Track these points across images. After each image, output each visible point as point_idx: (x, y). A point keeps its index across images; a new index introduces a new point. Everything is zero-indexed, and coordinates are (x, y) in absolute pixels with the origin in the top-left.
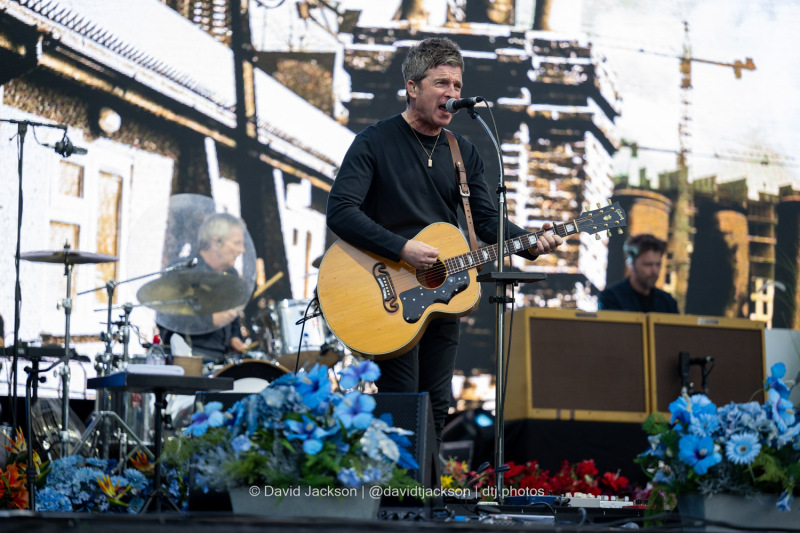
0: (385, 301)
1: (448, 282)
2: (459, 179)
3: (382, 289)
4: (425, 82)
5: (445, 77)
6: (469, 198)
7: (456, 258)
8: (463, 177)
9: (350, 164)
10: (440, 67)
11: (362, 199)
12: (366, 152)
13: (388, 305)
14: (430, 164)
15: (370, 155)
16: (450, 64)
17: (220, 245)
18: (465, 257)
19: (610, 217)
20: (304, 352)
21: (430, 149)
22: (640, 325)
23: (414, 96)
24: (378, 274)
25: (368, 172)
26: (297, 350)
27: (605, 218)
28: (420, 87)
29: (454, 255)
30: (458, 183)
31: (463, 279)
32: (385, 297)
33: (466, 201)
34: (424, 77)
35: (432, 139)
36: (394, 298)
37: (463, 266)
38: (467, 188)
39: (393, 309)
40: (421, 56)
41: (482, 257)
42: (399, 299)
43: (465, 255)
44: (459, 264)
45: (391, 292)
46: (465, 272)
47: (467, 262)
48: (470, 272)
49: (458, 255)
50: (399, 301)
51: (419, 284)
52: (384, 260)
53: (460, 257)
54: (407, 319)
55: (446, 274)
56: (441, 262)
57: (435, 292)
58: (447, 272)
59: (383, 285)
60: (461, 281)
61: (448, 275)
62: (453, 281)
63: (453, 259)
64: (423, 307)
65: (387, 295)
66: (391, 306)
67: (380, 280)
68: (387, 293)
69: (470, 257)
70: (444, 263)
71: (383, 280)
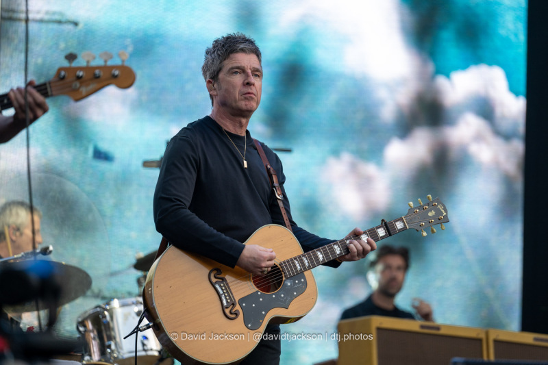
0: (225, 308)
1: (286, 285)
3: (220, 296)
4: (221, 75)
6: (283, 201)
7: (292, 260)
13: (227, 311)
14: (246, 166)
17: (18, 234)
18: (300, 258)
19: (434, 212)
20: (142, 357)
22: (480, 340)
24: (214, 280)
26: (134, 354)
27: (430, 214)
28: (218, 83)
29: (288, 257)
30: (272, 186)
31: (300, 281)
32: (225, 303)
34: (220, 70)
36: (234, 304)
37: (299, 268)
39: (233, 316)
42: (238, 305)
43: (300, 257)
44: (295, 266)
45: (231, 300)
46: (302, 275)
47: (302, 263)
48: (306, 273)
49: (292, 257)
50: (238, 307)
51: (257, 289)
52: (219, 265)
53: (295, 259)
54: (249, 325)
55: (282, 278)
56: (277, 266)
57: (274, 296)
58: (283, 275)
59: (221, 292)
60: (298, 283)
61: (284, 279)
62: (291, 285)
63: (288, 261)
64: (263, 313)
65: (227, 302)
66: (231, 313)
67: (217, 286)
68: (226, 299)
69: (304, 259)
70: (279, 266)
71: (220, 286)
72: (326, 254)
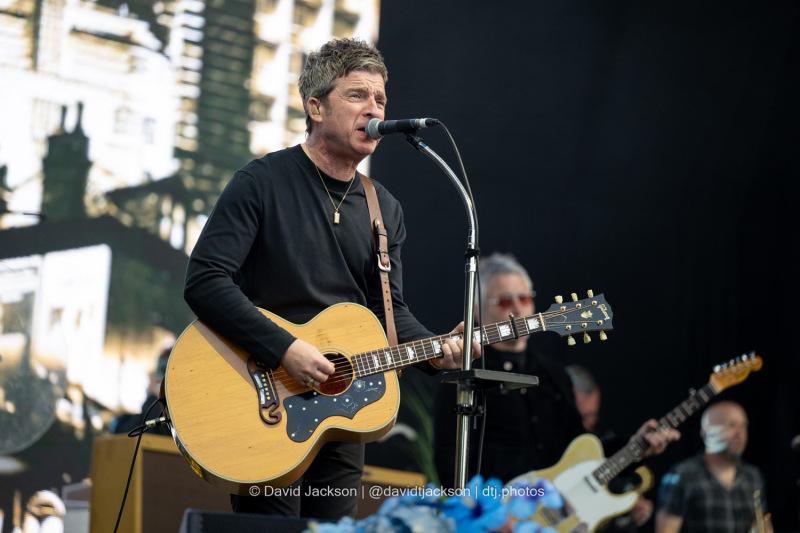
0: (263, 407)
1: (353, 387)
2: (378, 245)
3: (258, 390)
4: (333, 96)
5: (362, 86)
6: (389, 273)
7: (369, 354)
8: (383, 241)
9: (224, 214)
10: (353, 73)
11: (239, 266)
12: (250, 199)
13: (266, 414)
14: (337, 220)
15: (255, 202)
16: (367, 68)
18: (381, 354)
19: (590, 314)
21: (338, 198)
23: (319, 119)
24: (255, 369)
25: (253, 228)
27: (584, 315)
28: (327, 106)
29: (365, 350)
30: (375, 252)
31: (376, 385)
32: (263, 401)
33: (384, 278)
34: (331, 89)
35: (343, 186)
36: (275, 404)
37: (377, 366)
38: (386, 259)
39: (274, 420)
40: (324, 62)
41: (405, 356)
42: (282, 406)
43: (381, 351)
44: (372, 362)
45: (272, 397)
46: (380, 375)
47: (383, 360)
48: (386, 375)
49: (371, 350)
50: (282, 410)
53: (375, 353)
54: (293, 435)
55: (352, 376)
56: (346, 359)
57: (335, 400)
58: (354, 373)
59: (260, 385)
60: (373, 387)
61: (354, 377)
62: (362, 387)
63: (363, 355)
64: (316, 420)
65: (266, 399)
66: (271, 416)
67: (257, 378)
68: (266, 396)
69: (388, 355)
70: (350, 360)
71: (261, 379)
72: (419, 352)
